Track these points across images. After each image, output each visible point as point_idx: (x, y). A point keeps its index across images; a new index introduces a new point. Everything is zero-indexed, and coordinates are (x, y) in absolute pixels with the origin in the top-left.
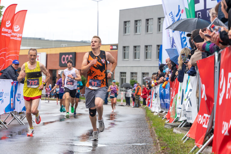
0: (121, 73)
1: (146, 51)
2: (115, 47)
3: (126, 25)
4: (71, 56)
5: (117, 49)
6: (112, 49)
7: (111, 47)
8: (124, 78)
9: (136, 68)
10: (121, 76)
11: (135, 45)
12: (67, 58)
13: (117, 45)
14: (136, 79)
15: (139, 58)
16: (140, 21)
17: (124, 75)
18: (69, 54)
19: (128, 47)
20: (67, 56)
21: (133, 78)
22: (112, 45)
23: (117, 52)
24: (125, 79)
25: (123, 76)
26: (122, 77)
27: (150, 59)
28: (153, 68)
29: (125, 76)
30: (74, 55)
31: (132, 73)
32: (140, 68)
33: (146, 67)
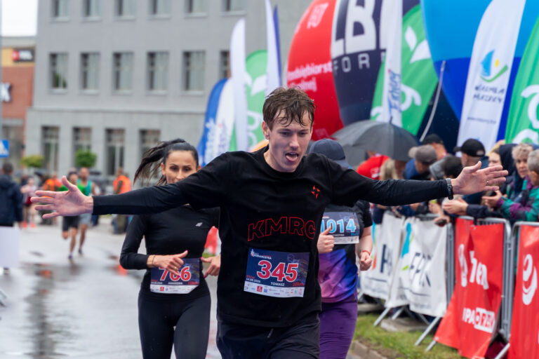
0: (46, 129)
1: (117, 69)
2: (25, 55)
5: (32, 60)
6: (18, 60)
7: (15, 55)
8: (53, 141)
10: (46, 137)
11: (86, 49)
13: (32, 50)
14: (89, 147)
17: (54, 133)
19: (65, 55)
22: (17, 50)
23: (33, 67)
24: (57, 146)
25: (51, 137)
26: (49, 140)
27: (130, 92)
28: (137, 116)
29: (57, 137)
31: (77, 130)
32: (101, 114)
33: (118, 112)
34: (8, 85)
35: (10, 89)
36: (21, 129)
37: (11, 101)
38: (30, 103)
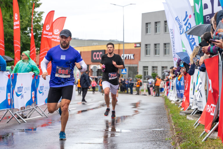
0: (144, 67)
1: (165, 48)
2: (138, 45)
3: (147, 26)
4: (101, 53)
5: (140, 47)
6: (136, 47)
7: (135, 45)
8: (146, 71)
9: (156, 63)
10: (144, 69)
11: (156, 43)
12: (98, 55)
13: (140, 44)
14: (157, 72)
15: (159, 54)
16: (159, 23)
17: (147, 68)
18: (99, 51)
19: (149, 45)
20: (98, 53)
21: (154, 71)
22: (136, 44)
23: (140, 49)
24: (147, 72)
25: (146, 69)
26: (145, 71)
27: (169, 55)
28: (170, 62)
29: (147, 70)
30: (104, 52)
31: (153, 67)
32: (160, 62)
33: (165, 61)
34: (133, 54)
35: (134, 55)
36: (137, 67)
37: (134, 59)
38: (140, 60)
